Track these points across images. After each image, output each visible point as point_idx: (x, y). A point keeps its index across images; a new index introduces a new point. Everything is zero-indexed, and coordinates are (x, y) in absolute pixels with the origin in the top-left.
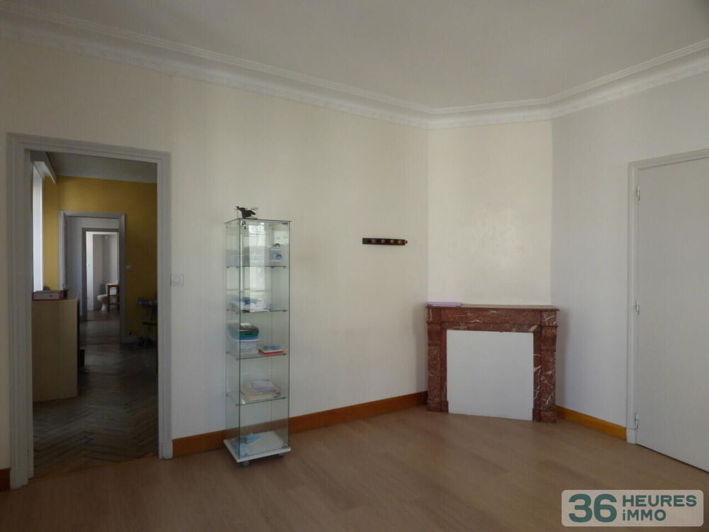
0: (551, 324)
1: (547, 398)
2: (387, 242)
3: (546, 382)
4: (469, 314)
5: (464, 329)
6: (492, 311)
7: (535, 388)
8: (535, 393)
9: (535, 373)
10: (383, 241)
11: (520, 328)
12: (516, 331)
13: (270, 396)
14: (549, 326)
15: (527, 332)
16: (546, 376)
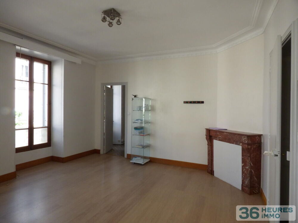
0: (245, 142)
1: (246, 181)
2: (194, 102)
3: (246, 172)
4: (218, 134)
5: (218, 140)
6: (225, 133)
7: (242, 174)
8: (242, 176)
9: (242, 166)
10: (196, 102)
11: (236, 142)
12: (235, 144)
13: (141, 147)
14: (245, 143)
15: (239, 145)
16: (246, 169)
